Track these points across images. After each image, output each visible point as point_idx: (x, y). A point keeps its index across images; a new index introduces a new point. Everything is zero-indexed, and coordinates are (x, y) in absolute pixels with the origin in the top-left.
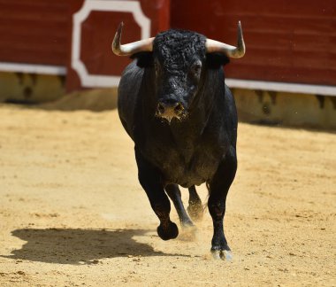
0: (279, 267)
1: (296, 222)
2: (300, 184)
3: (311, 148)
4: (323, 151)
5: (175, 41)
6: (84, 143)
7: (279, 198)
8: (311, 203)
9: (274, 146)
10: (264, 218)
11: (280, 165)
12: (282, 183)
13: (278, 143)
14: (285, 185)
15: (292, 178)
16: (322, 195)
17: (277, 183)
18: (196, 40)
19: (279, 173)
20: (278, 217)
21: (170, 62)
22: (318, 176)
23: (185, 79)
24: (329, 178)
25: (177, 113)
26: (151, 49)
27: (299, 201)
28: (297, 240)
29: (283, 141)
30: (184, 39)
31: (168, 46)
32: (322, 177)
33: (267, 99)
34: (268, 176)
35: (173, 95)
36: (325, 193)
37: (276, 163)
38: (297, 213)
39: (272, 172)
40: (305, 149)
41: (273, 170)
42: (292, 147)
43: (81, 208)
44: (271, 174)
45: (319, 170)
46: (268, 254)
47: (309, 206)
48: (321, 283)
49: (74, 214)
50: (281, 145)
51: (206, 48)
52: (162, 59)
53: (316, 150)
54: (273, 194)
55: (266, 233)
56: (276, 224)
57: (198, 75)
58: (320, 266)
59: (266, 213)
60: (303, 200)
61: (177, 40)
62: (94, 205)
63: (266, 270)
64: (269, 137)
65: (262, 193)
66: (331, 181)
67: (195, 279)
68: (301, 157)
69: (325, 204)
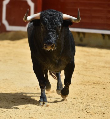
0: (86, 104)
1: (93, 85)
2: (95, 70)
3: (99, 55)
4: (104, 57)
5: (50, 16)
6: (7, 53)
7: (86, 76)
8: (100, 78)
9: (84, 55)
10: (81, 84)
11: (87, 62)
12: (88, 70)
13: (86, 53)
14: (89, 70)
15: (92, 67)
16: (104, 75)
17: (85, 69)
18: (59, 15)
19: (86, 66)
20: (86, 83)
21: (48, 25)
22: (102, 67)
23: (55, 33)
24: (107, 68)
25: (52, 48)
26: (39, 18)
27: (95, 77)
28: (94, 93)
29: (88, 52)
30: (54, 15)
31: (47, 18)
32: (104, 67)
33: (81, 35)
34: (82, 67)
35: (50, 40)
36: (105, 74)
37: (85, 61)
38: (94, 82)
39: (84, 65)
40: (97, 56)
41: (84, 64)
42: (92, 55)
43: (6, 80)
44: (83, 66)
45: (103, 64)
46: (82, 99)
47: (98, 79)
48: (103, 110)
49: (3, 82)
50: (87, 54)
51: (63, 18)
52: (45, 24)
53: (101, 56)
54: (84, 74)
55: (81, 90)
56: (85, 86)
57: (60, 30)
58: (103, 103)
59: (81, 82)
60: (96, 77)
61: (51, 15)
62: (11, 79)
63: (81, 105)
64: (82, 51)
65: (79, 74)
66: (107, 69)
67: (52, 109)
68: (95, 59)
69: (105, 78)
